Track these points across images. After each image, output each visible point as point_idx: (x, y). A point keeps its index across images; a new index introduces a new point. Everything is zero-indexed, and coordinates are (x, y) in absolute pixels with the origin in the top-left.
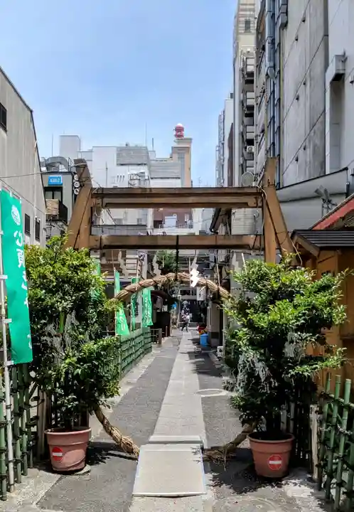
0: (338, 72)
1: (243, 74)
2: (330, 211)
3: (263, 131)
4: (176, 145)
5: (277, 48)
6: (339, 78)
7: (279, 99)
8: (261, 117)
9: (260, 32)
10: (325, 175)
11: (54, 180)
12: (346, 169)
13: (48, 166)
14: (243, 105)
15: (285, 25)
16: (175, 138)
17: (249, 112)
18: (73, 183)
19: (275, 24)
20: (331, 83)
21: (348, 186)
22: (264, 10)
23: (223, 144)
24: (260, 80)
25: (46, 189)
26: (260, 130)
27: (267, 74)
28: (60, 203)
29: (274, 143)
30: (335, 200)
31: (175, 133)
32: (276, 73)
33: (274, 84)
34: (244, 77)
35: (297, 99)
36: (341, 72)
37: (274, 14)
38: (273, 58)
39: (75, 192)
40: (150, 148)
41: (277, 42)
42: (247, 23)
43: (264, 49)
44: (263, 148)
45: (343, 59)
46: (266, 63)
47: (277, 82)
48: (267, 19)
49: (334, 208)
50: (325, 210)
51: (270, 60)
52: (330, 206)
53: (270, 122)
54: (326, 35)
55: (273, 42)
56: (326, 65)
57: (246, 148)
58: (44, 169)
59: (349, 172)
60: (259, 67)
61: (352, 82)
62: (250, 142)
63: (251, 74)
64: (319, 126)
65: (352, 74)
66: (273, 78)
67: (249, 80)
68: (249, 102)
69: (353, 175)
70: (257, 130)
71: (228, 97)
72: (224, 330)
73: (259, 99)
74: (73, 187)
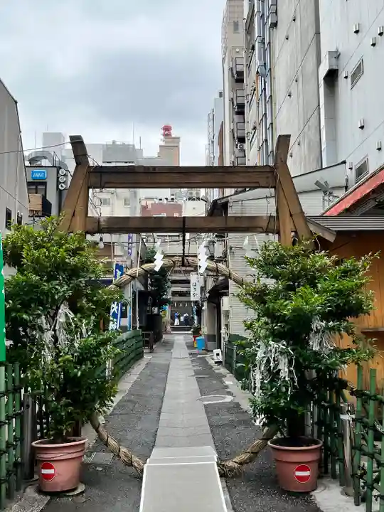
0: (331, 68)
1: (232, 73)
2: (331, 204)
3: (255, 128)
4: (163, 144)
5: (267, 46)
6: (332, 76)
7: (271, 96)
8: (251, 115)
9: (249, 30)
10: (322, 169)
11: (38, 174)
12: (344, 162)
13: (31, 161)
14: (233, 103)
15: (274, 25)
16: (162, 137)
17: (240, 110)
18: (58, 178)
19: (264, 25)
20: (324, 79)
21: (347, 180)
22: (253, 11)
23: (213, 142)
24: (249, 80)
25: (29, 184)
26: (252, 127)
27: (258, 72)
28: (44, 198)
29: (266, 140)
30: (336, 193)
31: (162, 132)
32: (266, 72)
33: (265, 82)
34: (233, 76)
35: (290, 96)
36: (335, 67)
37: (263, 14)
38: (263, 56)
39: (60, 187)
40: (137, 147)
41: (267, 41)
42: (236, 25)
43: (253, 48)
44: (255, 148)
45: (336, 55)
46: (256, 61)
47: (268, 80)
48: (256, 20)
49: (337, 200)
50: (326, 203)
51: (260, 59)
52: (331, 198)
53: (262, 119)
54: (318, 33)
55: (263, 42)
56: (319, 62)
57: (237, 145)
58: (27, 163)
59: (348, 165)
60: (249, 66)
61: (346, 77)
62: (242, 140)
63: (240, 74)
64: (313, 121)
65: (346, 69)
66: (264, 76)
67: (239, 79)
68: (240, 101)
69: (351, 169)
70: (249, 127)
71: (217, 96)
72: (223, 331)
73: (250, 97)
74: (58, 183)
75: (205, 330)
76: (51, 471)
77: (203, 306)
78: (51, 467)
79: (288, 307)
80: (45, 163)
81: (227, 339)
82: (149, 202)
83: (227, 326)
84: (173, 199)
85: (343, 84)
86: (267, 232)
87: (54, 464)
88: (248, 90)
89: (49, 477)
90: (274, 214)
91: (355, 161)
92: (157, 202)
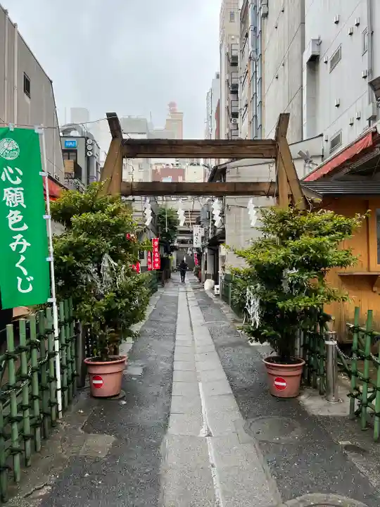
0: (314, 54)
1: (228, 57)
2: (311, 171)
3: (246, 106)
4: (169, 118)
5: (258, 34)
6: (314, 60)
7: (261, 78)
8: (244, 94)
9: (244, 19)
10: (303, 141)
11: (70, 143)
12: (321, 135)
13: (64, 132)
14: (228, 84)
15: (266, 15)
16: (169, 113)
17: (234, 90)
18: (86, 146)
19: (257, 15)
20: (307, 63)
21: (323, 150)
22: (247, 3)
23: (211, 117)
24: (243, 63)
25: (64, 151)
26: (244, 105)
27: (250, 58)
28: (76, 163)
29: (256, 116)
30: (315, 161)
31: (168, 107)
32: (257, 58)
33: (256, 67)
34: (229, 60)
35: (277, 78)
36: (317, 54)
37: (256, 6)
38: (255, 44)
39: (88, 154)
40: (149, 120)
41: (259, 29)
42: (232, 15)
43: (247, 36)
44: (246, 121)
45: (318, 43)
46: (249, 48)
47: (258, 63)
48: (250, 10)
49: (315, 167)
50: (307, 169)
51: (252, 46)
52: (311, 165)
53: (253, 98)
54: (303, 23)
55: (255, 30)
56: (303, 49)
57: (231, 120)
58: (61, 134)
59: (324, 138)
60: (242, 51)
61: (326, 62)
62: (235, 115)
63: (235, 58)
64: (296, 100)
65: (326, 56)
66: (256, 60)
67: (234, 62)
68: (234, 81)
69: (327, 141)
70: (241, 104)
71: (214, 77)
72: (220, 272)
73: (243, 79)
74: (87, 150)
76: (100, 382)
77: (204, 251)
78: (101, 379)
80: (73, 133)
81: (223, 278)
82: (159, 167)
83: (223, 267)
84: (177, 165)
85: (323, 68)
86: (268, 195)
87: (101, 377)
88: (241, 73)
89: (98, 386)
90: (274, 180)
91: (330, 134)
92: (165, 166)
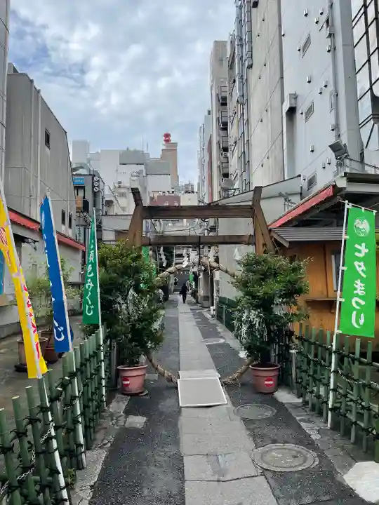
0: (291, 106)
1: (219, 98)
2: (290, 208)
3: (235, 142)
4: (164, 148)
5: (245, 82)
6: (292, 111)
7: (248, 120)
8: (233, 132)
9: (231, 67)
10: (285, 180)
11: (79, 181)
12: (300, 176)
13: (73, 170)
14: (219, 121)
15: (250, 66)
16: (164, 143)
17: (224, 127)
18: (93, 183)
19: (243, 65)
20: (286, 113)
21: (301, 187)
22: (234, 53)
23: (203, 149)
24: (232, 104)
25: (75, 187)
26: (233, 141)
27: (238, 101)
28: (84, 198)
29: (244, 153)
30: (293, 200)
31: (164, 138)
32: (244, 101)
33: (243, 109)
34: (219, 101)
35: (262, 121)
36: (294, 106)
37: (242, 57)
38: (242, 89)
39: (95, 190)
40: (145, 152)
41: (245, 77)
42: (221, 61)
43: (234, 81)
44: (236, 155)
45: (295, 97)
46: (237, 94)
47: (245, 107)
48: (236, 60)
49: (294, 206)
50: (286, 207)
51: (239, 91)
52: (290, 204)
53: (241, 136)
54: (282, 78)
55: (242, 77)
56: (283, 100)
57: (222, 153)
59: (302, 178)
60: (231, 94)
61: (302, 114)
62: (226, 150)
63: (224, 99)
64: (278, 142)
65: (302, 108)
66: (243, 104)
67: (223, 102)
68: (224, 120)
69: (305, 180)
70: (231, 142)
71: (206, 113)
72: (215, 294)
73: (232, 118)
74: (93, 187)
75: (201, 292)
76: (128, 382)
77: (199, 275)
78: (127, 380)
79: (261, 291)
80: (81, 171)
81: (218, 300)
82: (156, 195)
83: (218, 291)
84: (173, 192)
85: (299, 118)
86: (248, 244)
87: (129, 378)
88: (230, 113)
89: (128, 385)
90: (252, 234)
91: (308, 175)
92: (161, 194)
